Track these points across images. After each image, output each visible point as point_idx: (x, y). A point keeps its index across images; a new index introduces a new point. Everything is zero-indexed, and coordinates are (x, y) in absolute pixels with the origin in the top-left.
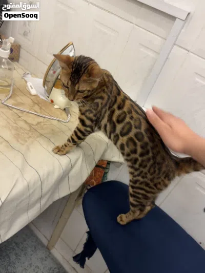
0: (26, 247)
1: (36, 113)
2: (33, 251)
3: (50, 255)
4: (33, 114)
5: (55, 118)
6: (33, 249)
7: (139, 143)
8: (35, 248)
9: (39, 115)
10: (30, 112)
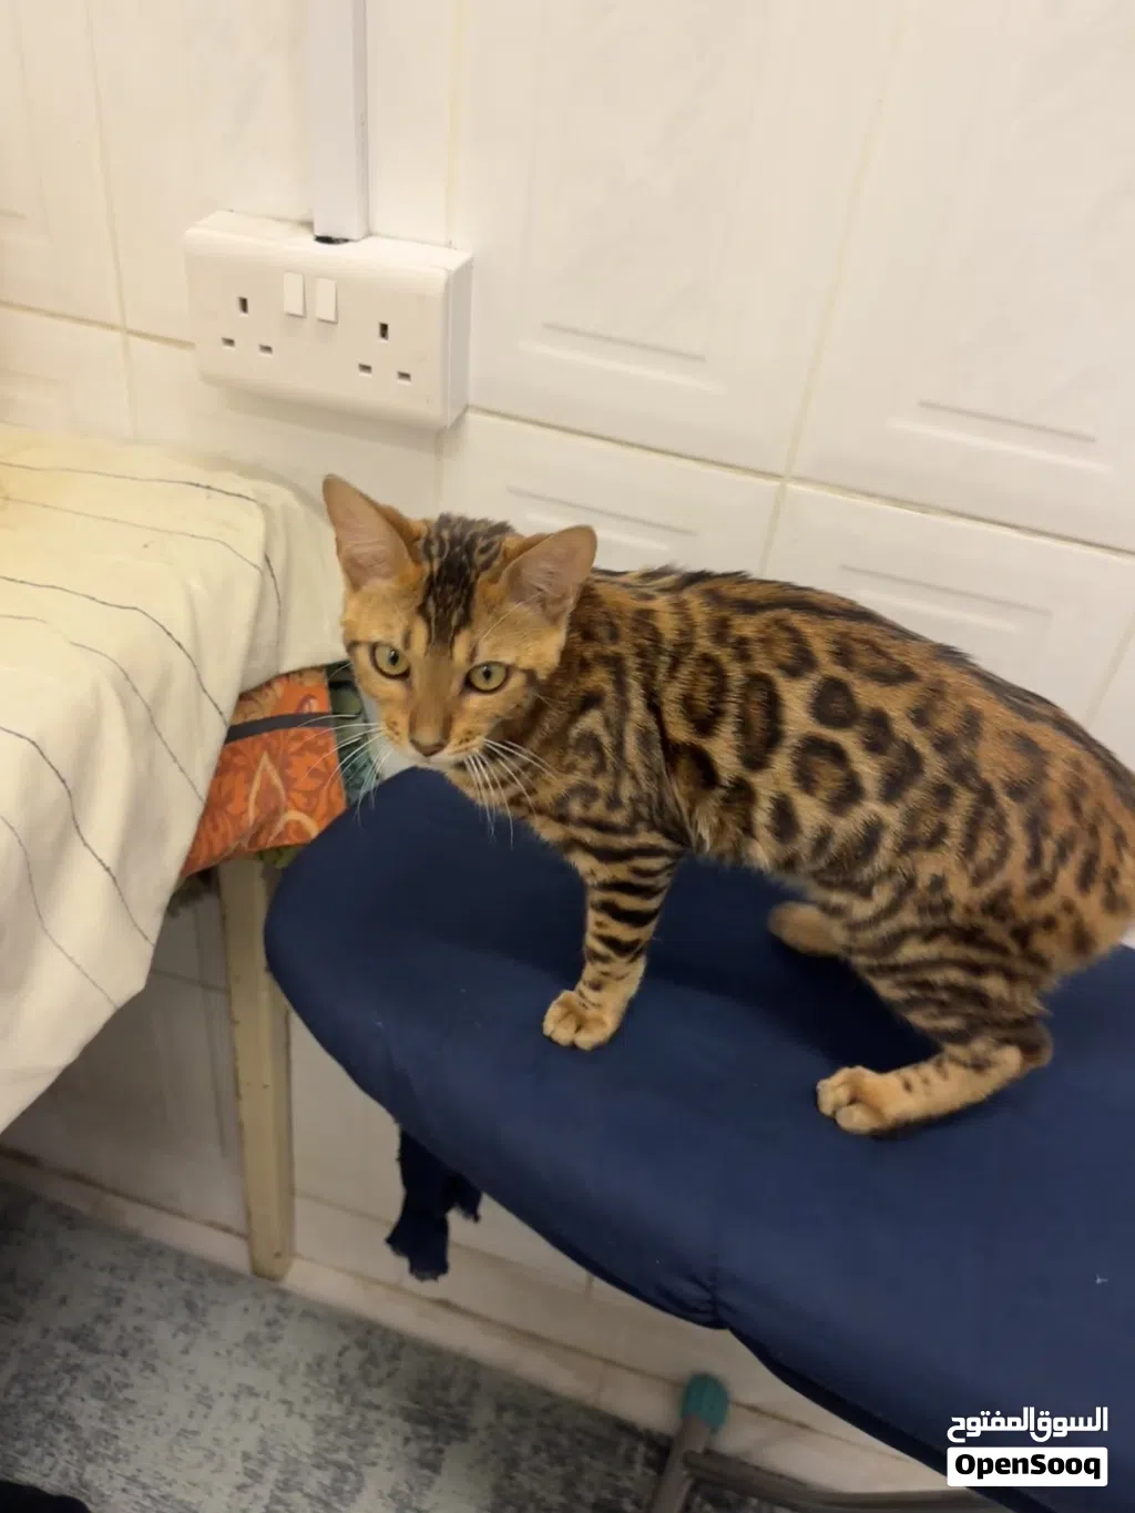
0: (138, 1329)
2: (185, 1329)
3: (287, 1307)
6: (182, 1316)
7: (848, 740)
8: (190, 1306)
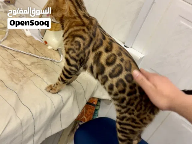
1: (30, 54)
4: (27, 54)
5: (48, 59)
7: (128, 84)
9: (33, 56)
10: (25, 52)
